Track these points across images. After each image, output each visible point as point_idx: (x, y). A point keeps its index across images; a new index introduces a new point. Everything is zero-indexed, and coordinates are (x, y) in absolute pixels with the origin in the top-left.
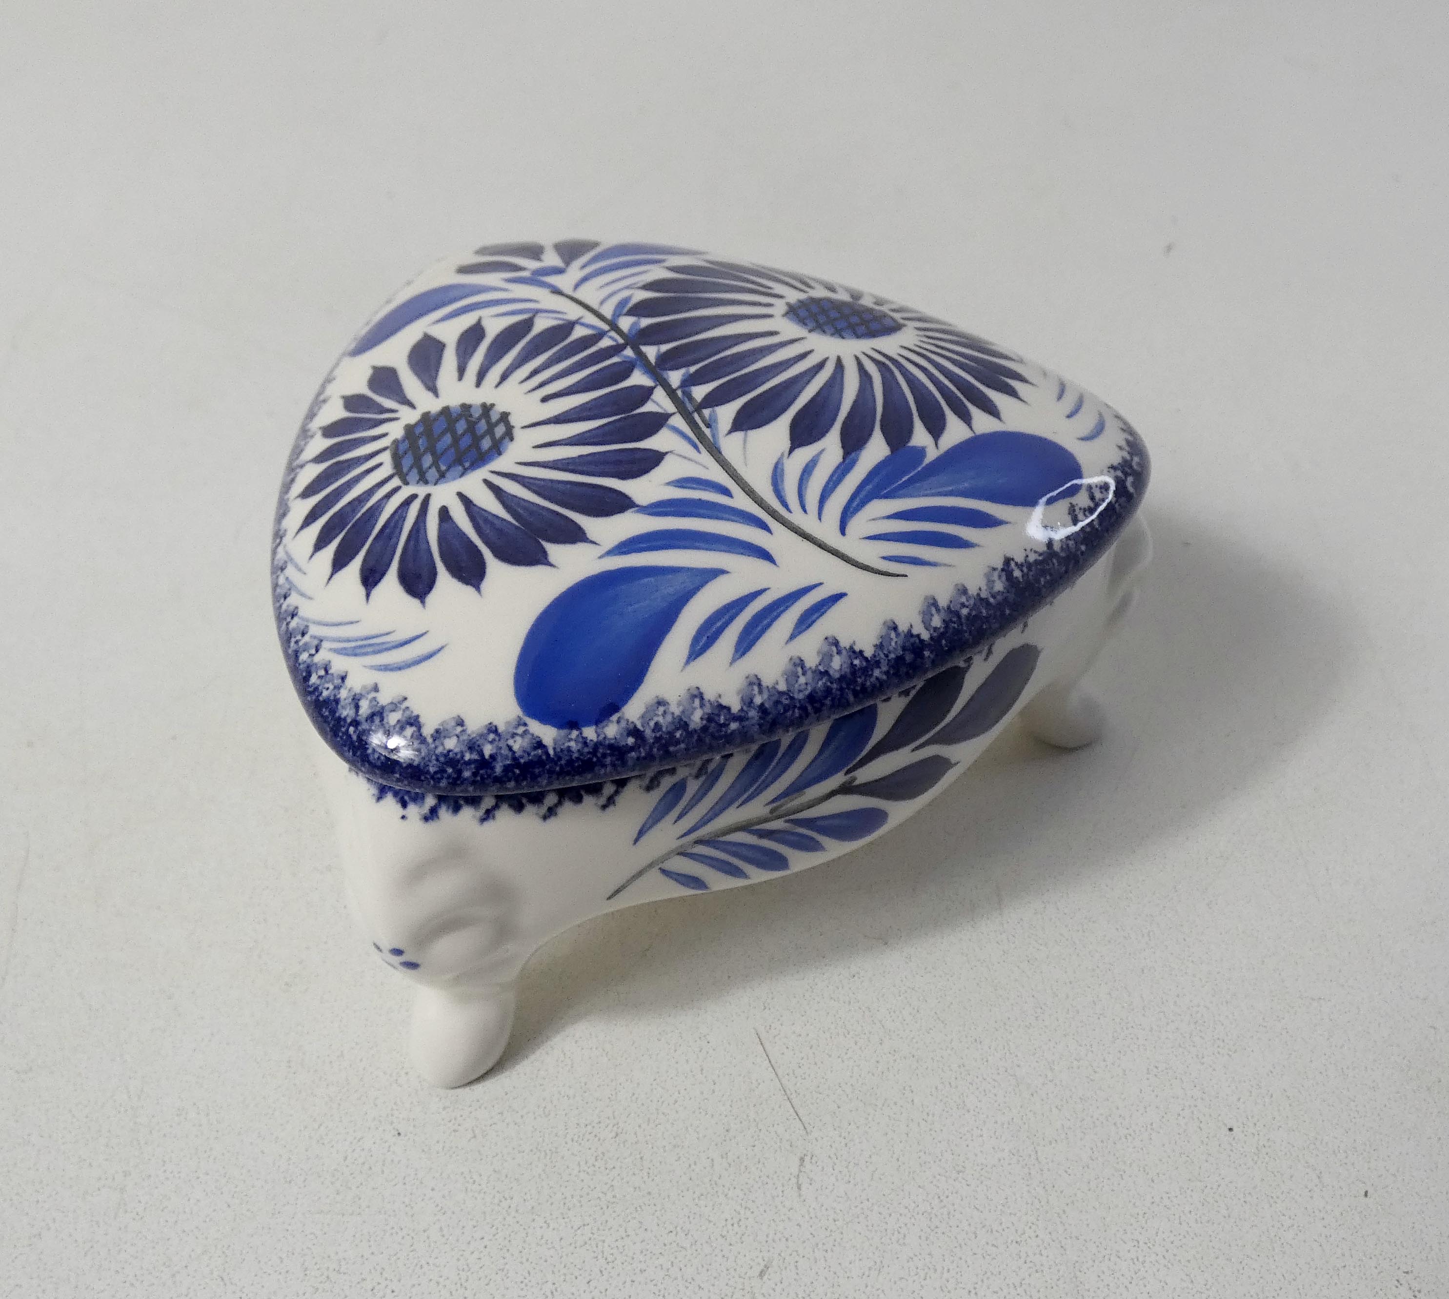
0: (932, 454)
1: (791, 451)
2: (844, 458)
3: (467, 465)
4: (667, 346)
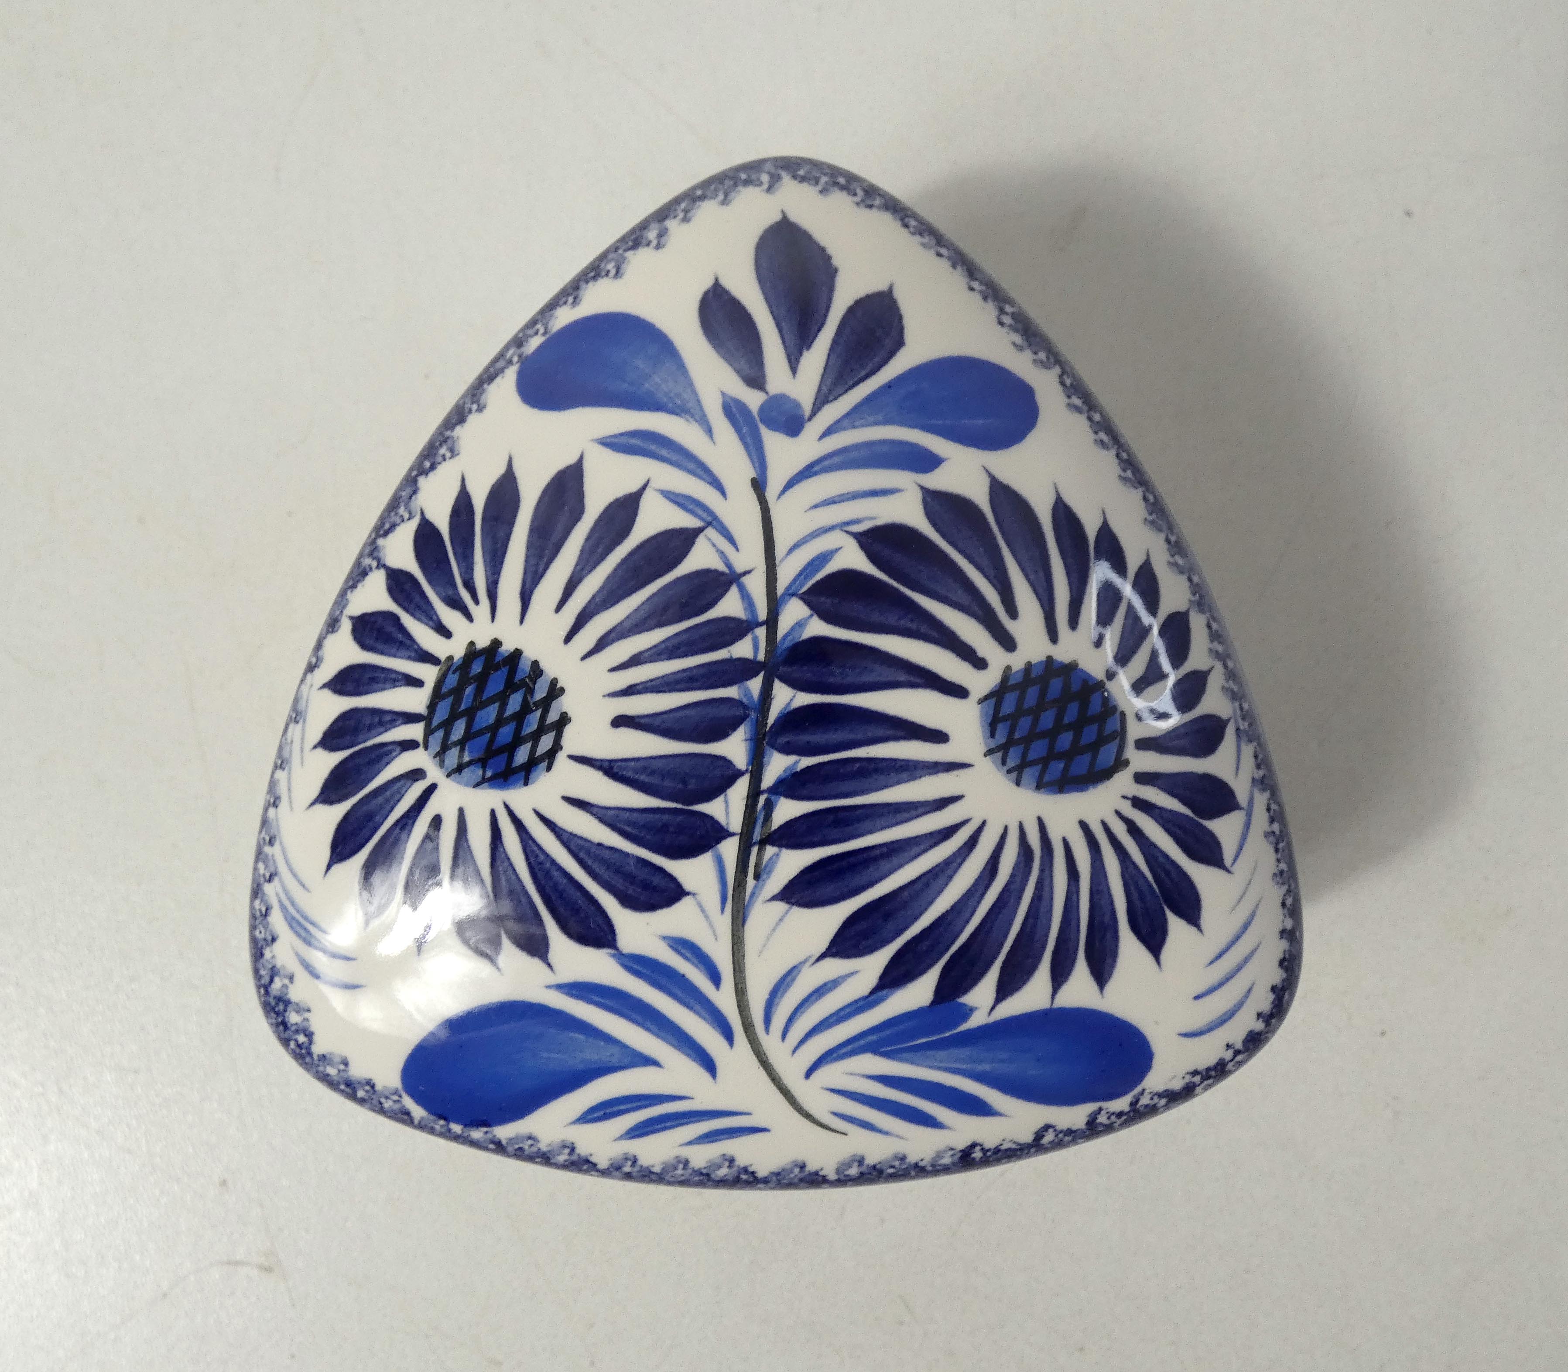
0: (977, 1020)
1: (823, 956)
2: (872, 992)
3: (489, 774)
4: (805, 699)
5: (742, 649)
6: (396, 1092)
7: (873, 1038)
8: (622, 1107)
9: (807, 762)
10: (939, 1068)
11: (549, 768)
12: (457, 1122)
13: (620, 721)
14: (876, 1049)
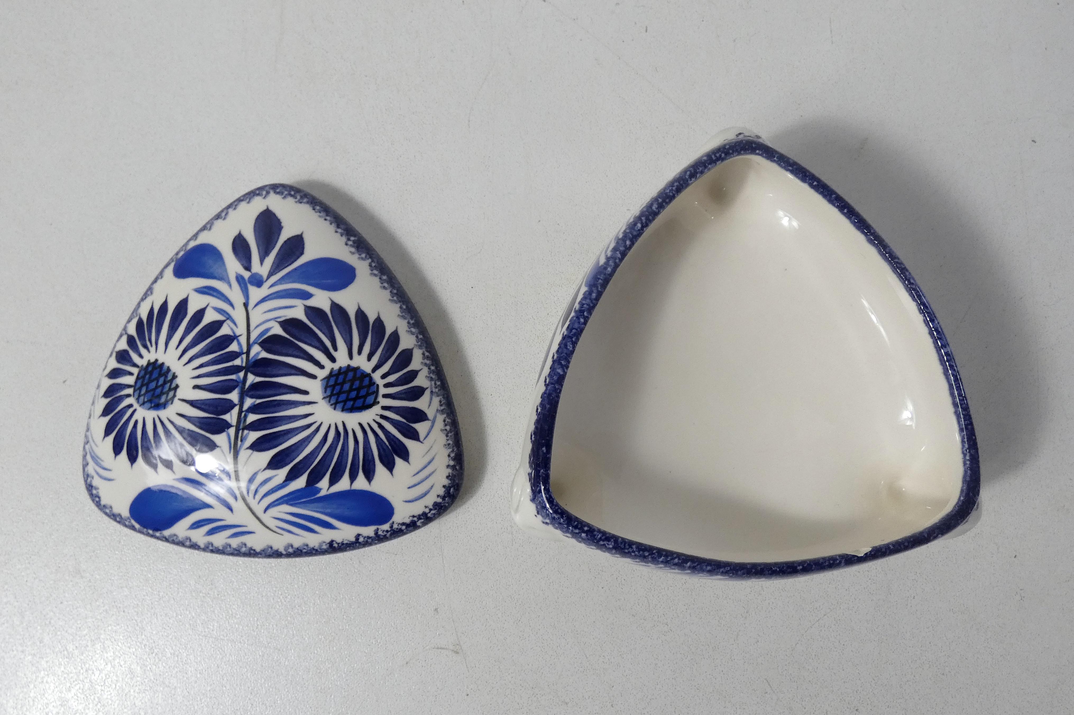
0: (323, 493)
1: (265, 469)
2: (284, 482)
3: (153, 405)
4: (259, 379)
5: (237, 362)
6: (128, 518)
7: (286, 498)
8: (203, 523)
9: (259, 401)
10: (312, 511)
11: (172, 403)
12: (151, 529)
13: (196, 387)
14: (287, 502)
